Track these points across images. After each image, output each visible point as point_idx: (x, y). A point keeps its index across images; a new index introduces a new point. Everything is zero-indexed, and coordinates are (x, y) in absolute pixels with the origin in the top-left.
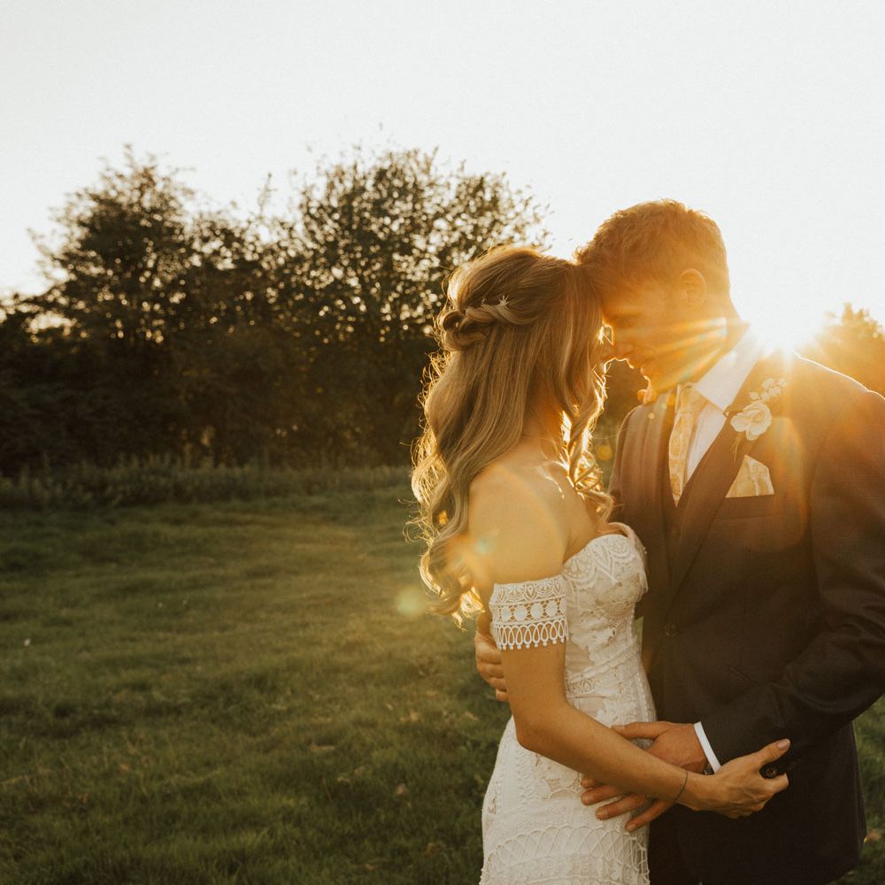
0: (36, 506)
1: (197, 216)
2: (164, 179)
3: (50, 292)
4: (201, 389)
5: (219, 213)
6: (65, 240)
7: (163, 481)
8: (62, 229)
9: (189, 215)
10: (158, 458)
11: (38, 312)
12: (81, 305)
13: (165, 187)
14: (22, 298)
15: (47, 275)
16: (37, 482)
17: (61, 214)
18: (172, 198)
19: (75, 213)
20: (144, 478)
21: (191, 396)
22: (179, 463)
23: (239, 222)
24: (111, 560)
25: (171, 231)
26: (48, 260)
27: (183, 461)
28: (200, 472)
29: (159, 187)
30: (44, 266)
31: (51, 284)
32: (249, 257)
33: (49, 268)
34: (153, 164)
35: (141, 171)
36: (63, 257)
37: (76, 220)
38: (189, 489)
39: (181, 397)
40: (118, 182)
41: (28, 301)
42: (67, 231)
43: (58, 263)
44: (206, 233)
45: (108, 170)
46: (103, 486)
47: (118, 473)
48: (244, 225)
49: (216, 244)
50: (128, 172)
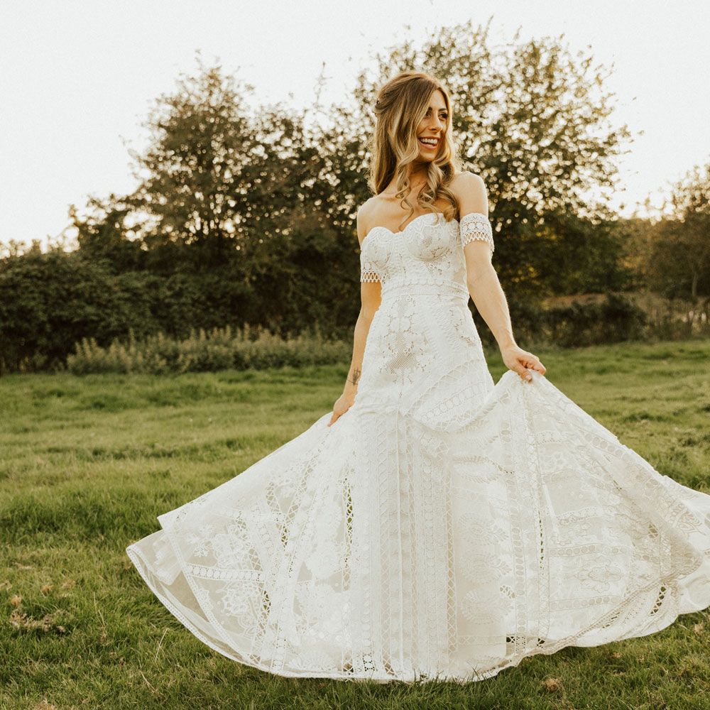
0: (123, 371)
1: (259, 110)
2: (227, 78)
3: (139, 191)
4: (264, 271)
5: (278, 105)
6: (148, 143)
7: (224, 350)
8: (147, 133)
9: (251, 110)
10: (222, 330)
11: (130, 210)
12: (163, 200)
13: (229, 85)
14: (118, 198)
15: (135, 175)
16: (122, 350)
17: (145, 119)
18: (235, 95)
19: (157, 117)
20: (209, 347)
21: (254, 278)
22: (239, 334)
23: (297, 111)
24: (170, 404)
25: (237, 126)
26: (135, 163)
27: (243, 334)
28: (257, 343)
29: (224, 86)
30: (133, 168)
31: (139, 183)
32: (308, 145)
33: (137, 170)
34: (219, 65)
35: (209, 73)
36: (147, 158)
37: (156, 123)
38: (247, 357)
39: (247, 279)
40: (189, 85)
41: (121, 201)
42: (149, 134)
43: (144, 164)
44: (268, 125)
45: (181, 74)
46: (176, 356)
47: (188, 345)
48: (301, 114)
49: (277, 135)
50: (197, 75)
